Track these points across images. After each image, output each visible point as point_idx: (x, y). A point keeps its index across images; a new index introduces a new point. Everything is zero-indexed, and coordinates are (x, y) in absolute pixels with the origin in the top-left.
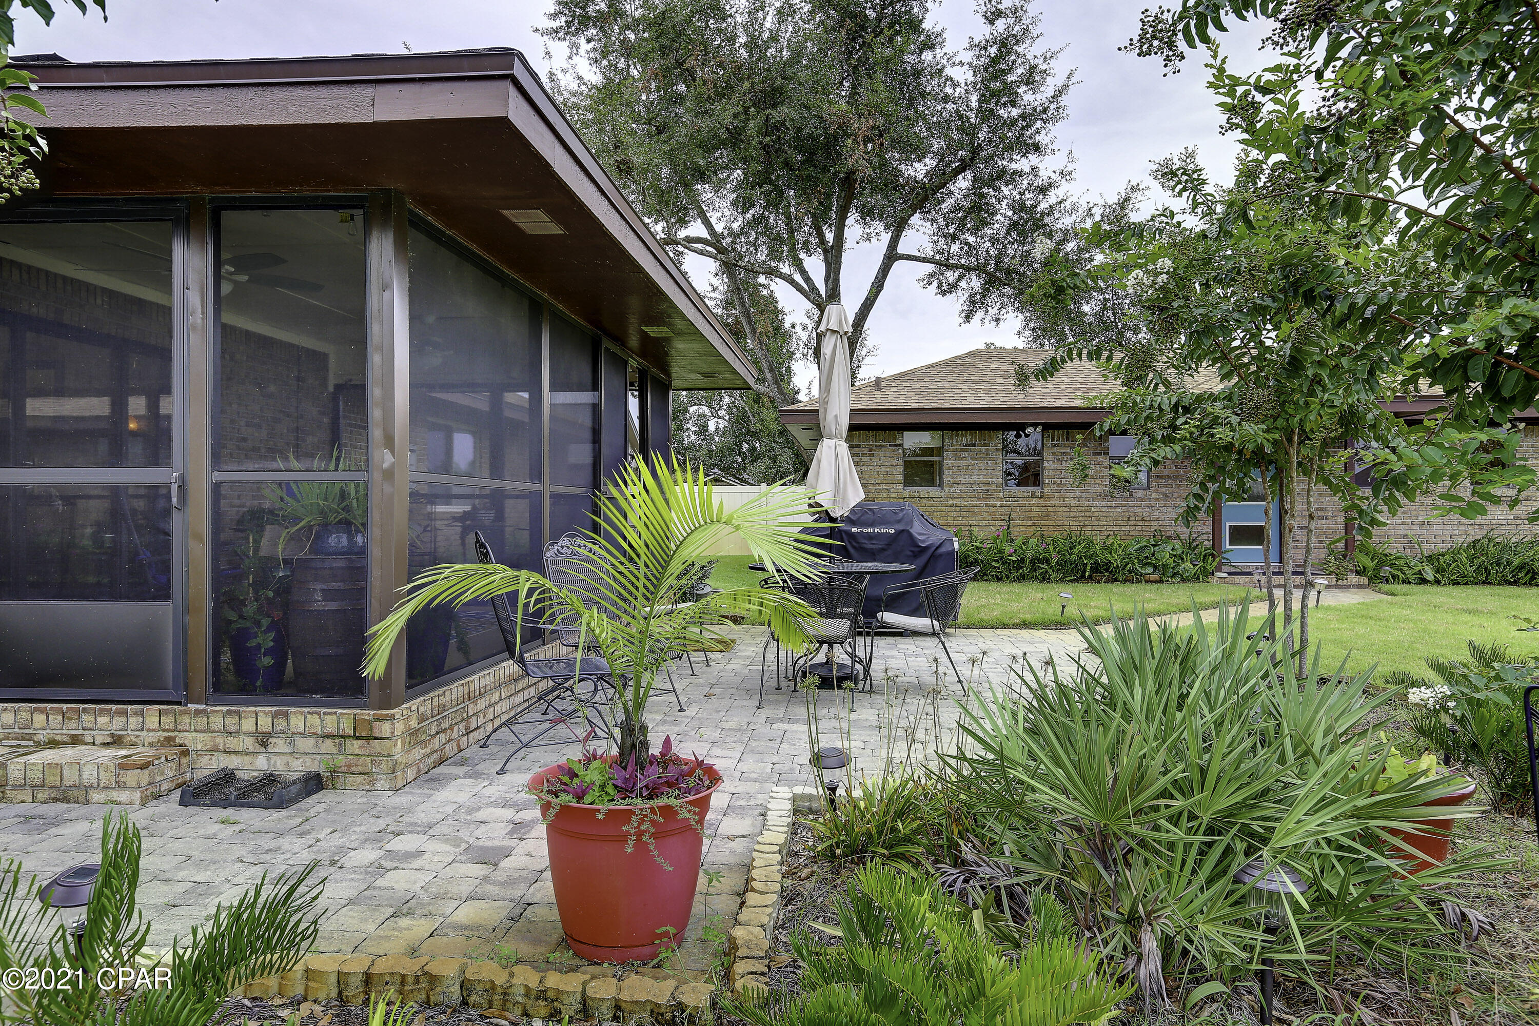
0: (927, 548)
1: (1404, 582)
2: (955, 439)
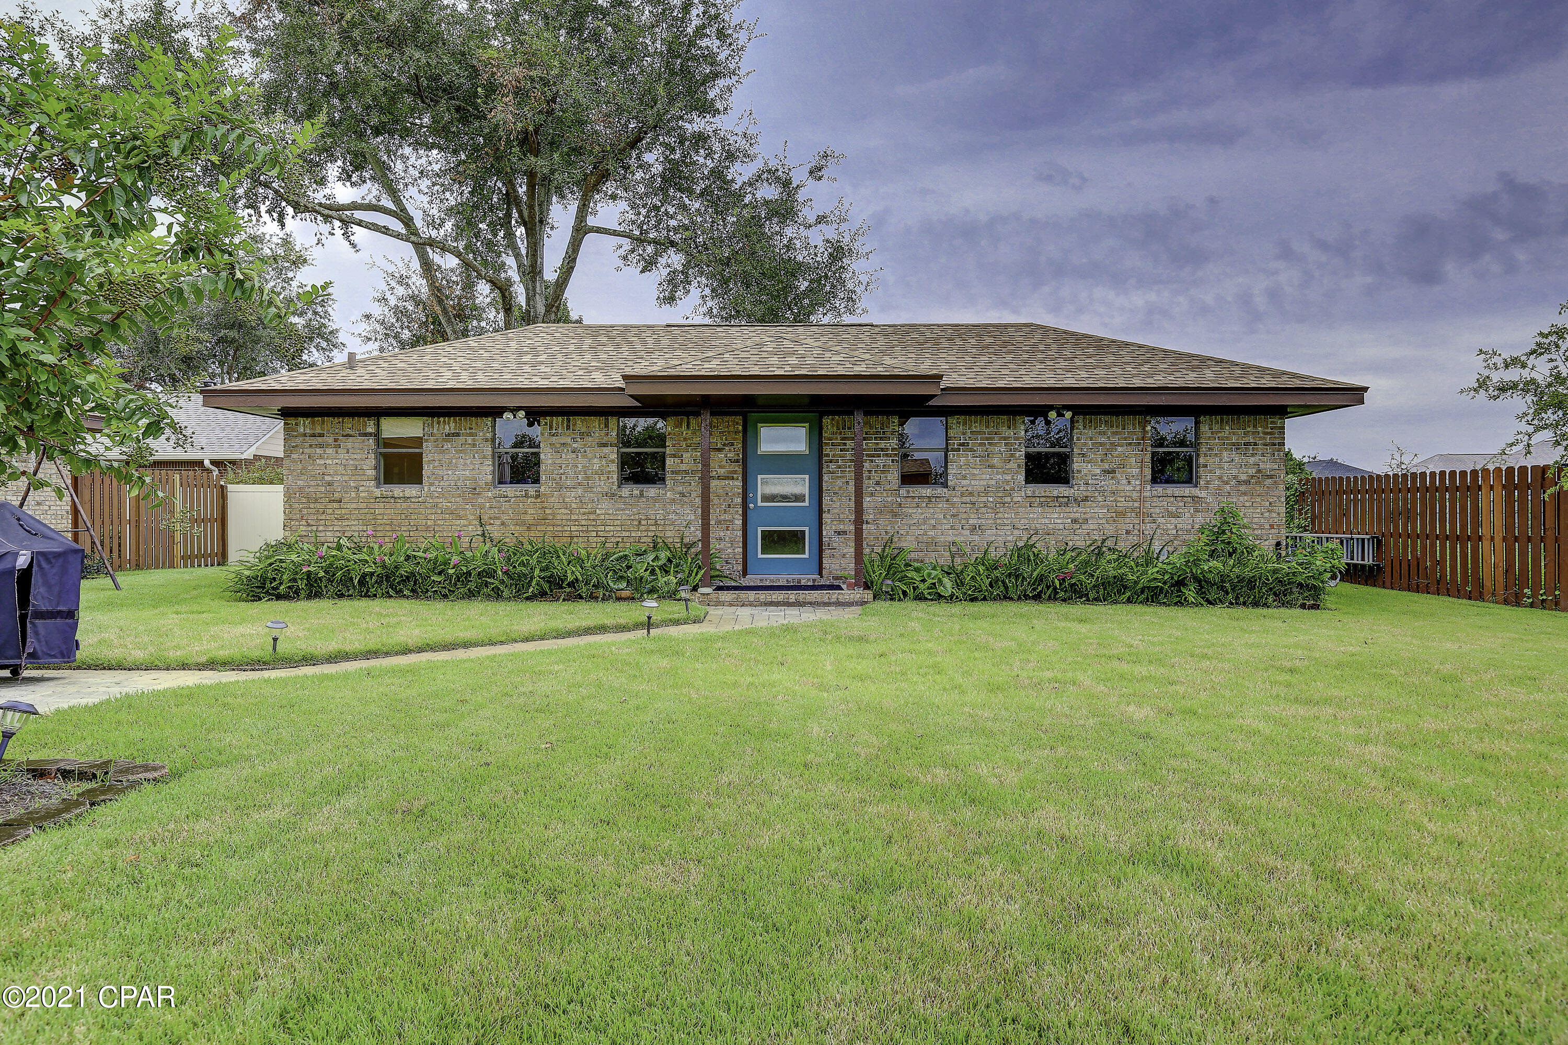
1: (916, 598)
2: (436, 426)
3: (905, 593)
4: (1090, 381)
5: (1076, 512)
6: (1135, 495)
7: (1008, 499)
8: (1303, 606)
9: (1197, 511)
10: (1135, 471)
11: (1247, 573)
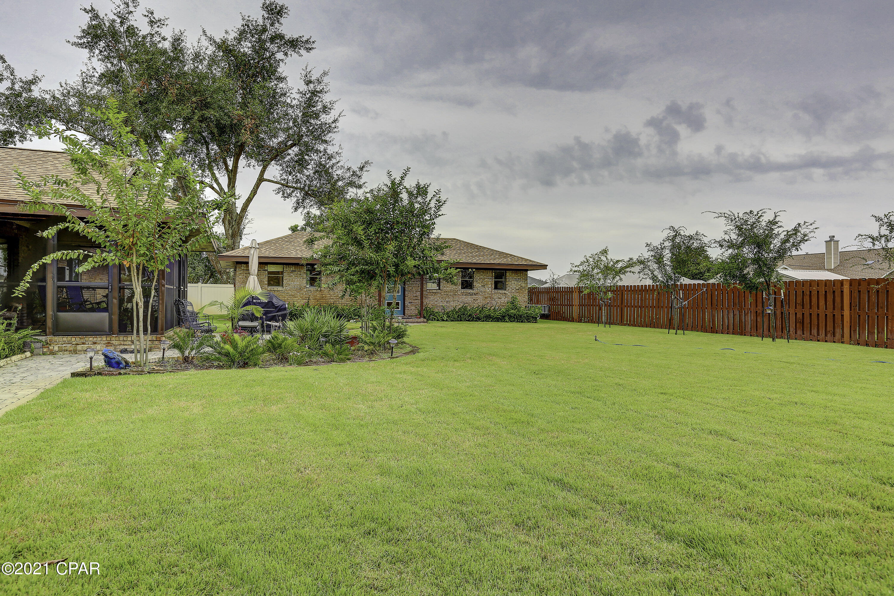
0: (278, 306)
1: (438, 320)
2: (288, 268)
3: (434, 319)
4: (480, 261)
5: (475, 297)
6: (490, 293)
7: (456, 293)
8: (533, 322)
9: (506, 297)
10: (490, 286)
11: (520, 314)
